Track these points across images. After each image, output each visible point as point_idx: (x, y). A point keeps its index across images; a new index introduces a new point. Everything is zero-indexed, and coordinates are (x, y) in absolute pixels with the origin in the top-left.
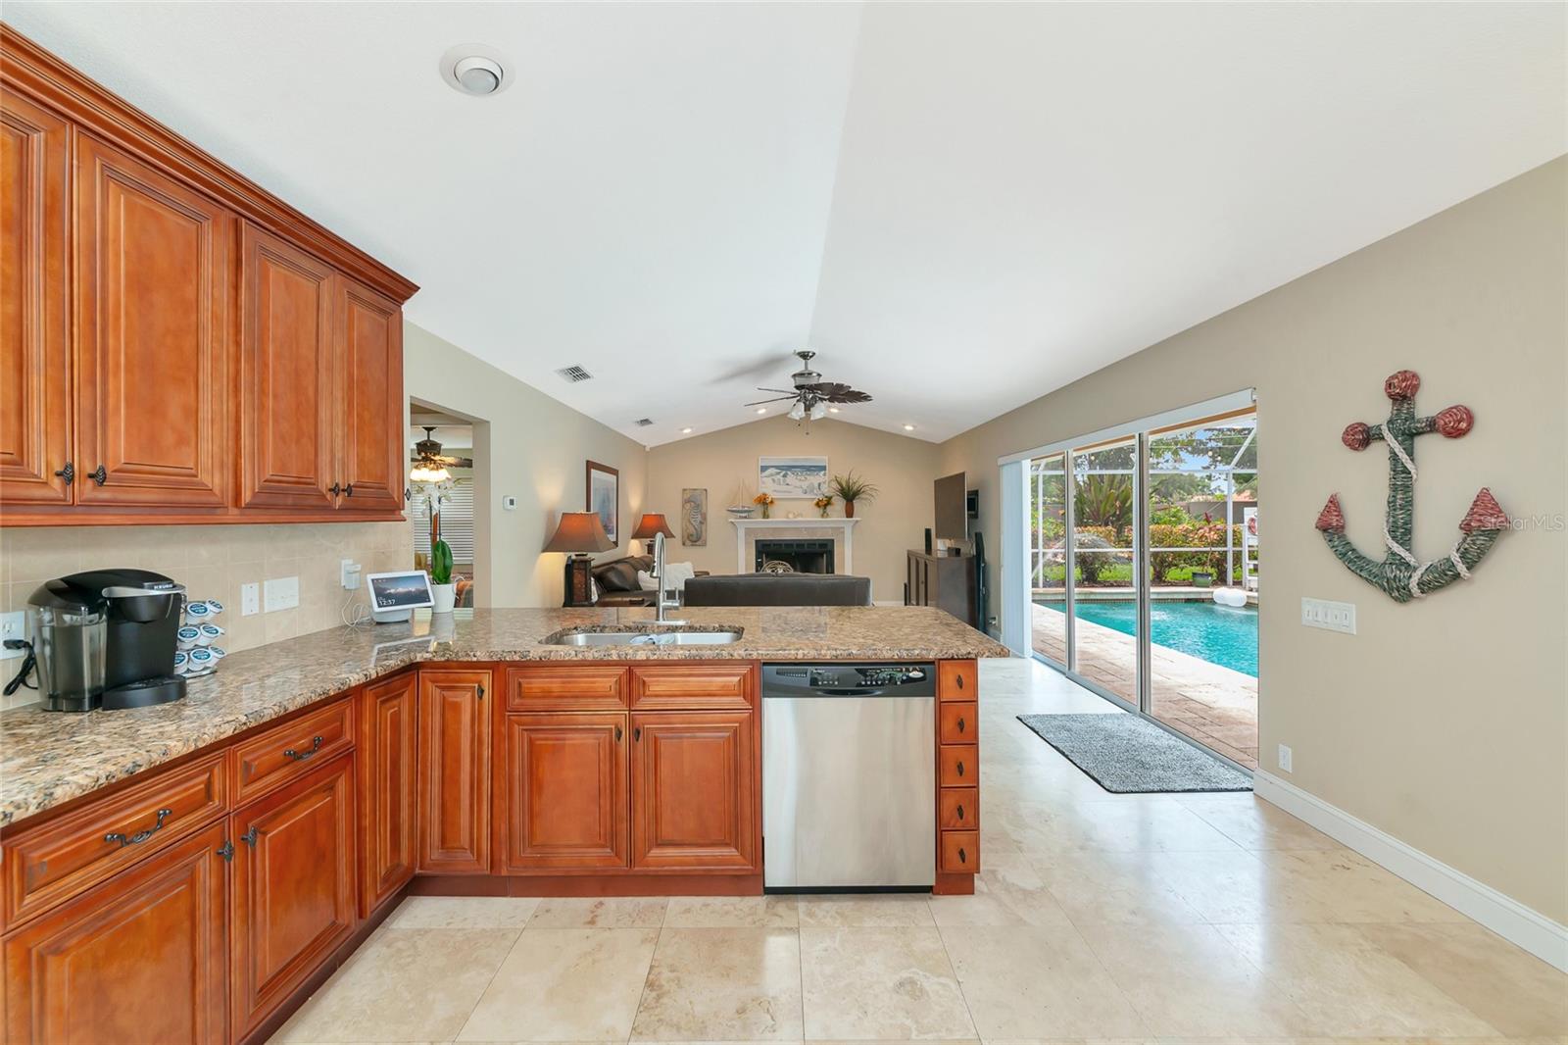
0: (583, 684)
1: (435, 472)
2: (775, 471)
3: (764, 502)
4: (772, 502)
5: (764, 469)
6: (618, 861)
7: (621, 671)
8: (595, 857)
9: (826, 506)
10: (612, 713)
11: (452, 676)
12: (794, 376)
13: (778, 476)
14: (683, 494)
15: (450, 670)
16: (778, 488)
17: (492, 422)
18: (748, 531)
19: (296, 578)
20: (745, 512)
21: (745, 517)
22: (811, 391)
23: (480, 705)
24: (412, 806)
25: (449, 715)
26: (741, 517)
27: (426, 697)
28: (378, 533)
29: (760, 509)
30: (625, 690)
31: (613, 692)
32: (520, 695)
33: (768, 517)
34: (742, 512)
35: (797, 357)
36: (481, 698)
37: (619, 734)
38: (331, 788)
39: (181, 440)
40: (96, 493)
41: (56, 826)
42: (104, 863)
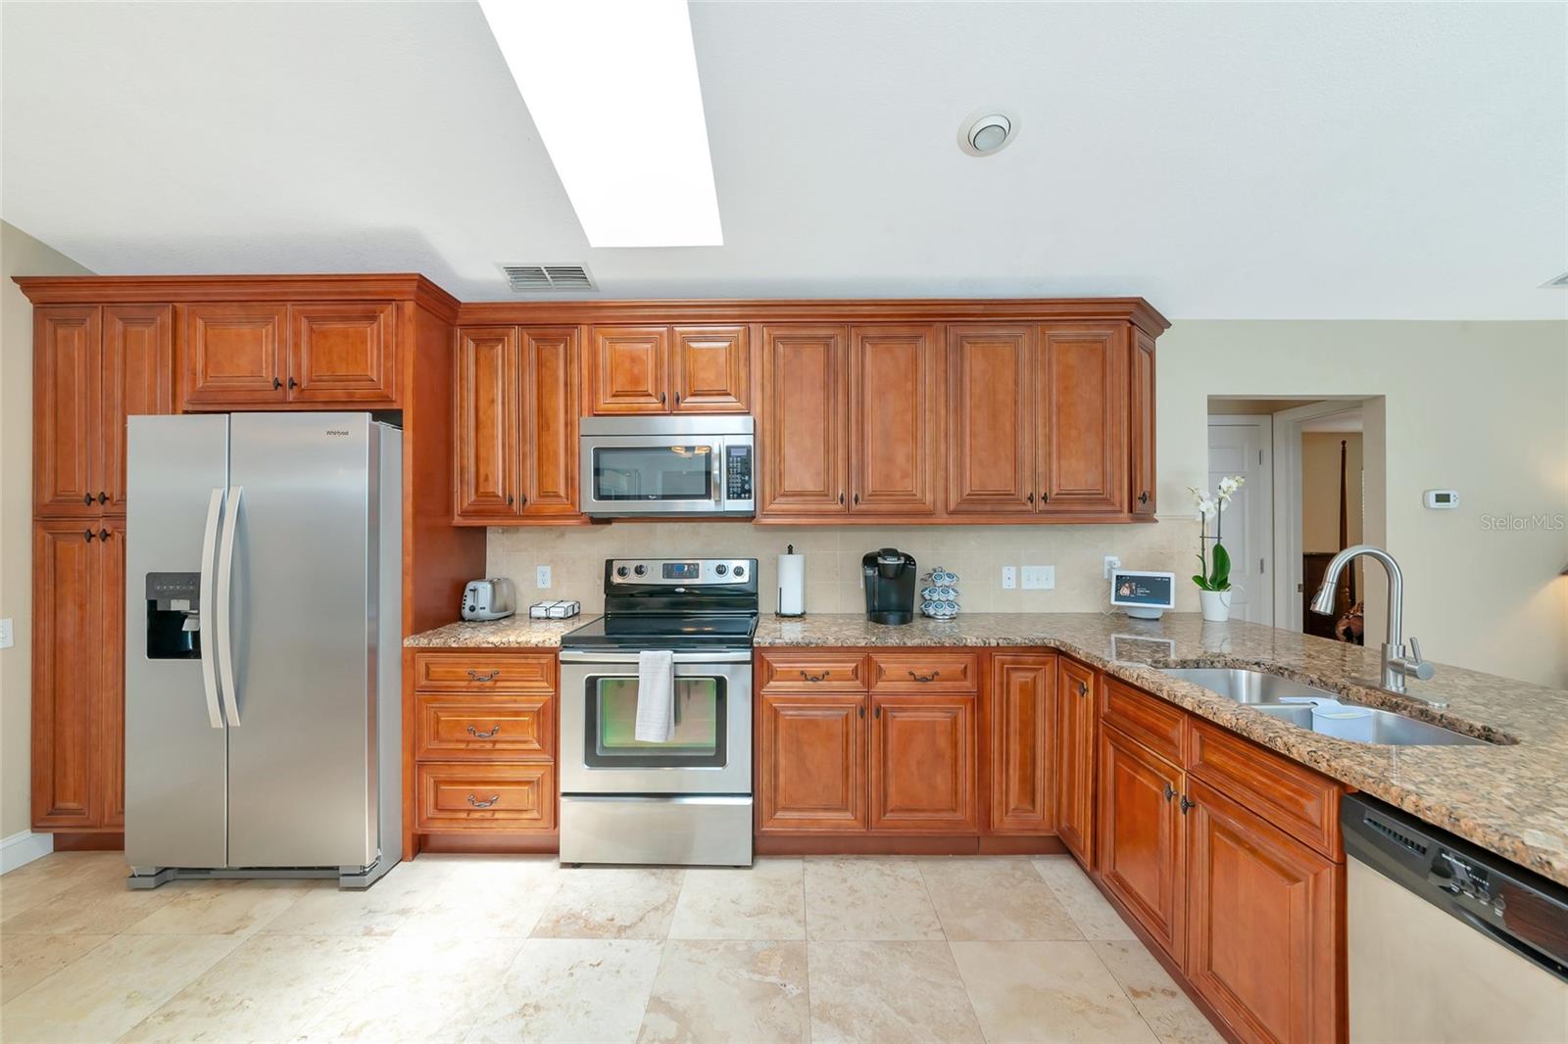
15: (1072, 659)
17: (1387, 397)
19: (1052, 568)
23: (1086, 702)
25: (1072, 703)
32: (1109, 705)
36: (1086, 694)
39: (905, 475)
40: (858, 507)
41: (779, 656)
42: (801, 683)
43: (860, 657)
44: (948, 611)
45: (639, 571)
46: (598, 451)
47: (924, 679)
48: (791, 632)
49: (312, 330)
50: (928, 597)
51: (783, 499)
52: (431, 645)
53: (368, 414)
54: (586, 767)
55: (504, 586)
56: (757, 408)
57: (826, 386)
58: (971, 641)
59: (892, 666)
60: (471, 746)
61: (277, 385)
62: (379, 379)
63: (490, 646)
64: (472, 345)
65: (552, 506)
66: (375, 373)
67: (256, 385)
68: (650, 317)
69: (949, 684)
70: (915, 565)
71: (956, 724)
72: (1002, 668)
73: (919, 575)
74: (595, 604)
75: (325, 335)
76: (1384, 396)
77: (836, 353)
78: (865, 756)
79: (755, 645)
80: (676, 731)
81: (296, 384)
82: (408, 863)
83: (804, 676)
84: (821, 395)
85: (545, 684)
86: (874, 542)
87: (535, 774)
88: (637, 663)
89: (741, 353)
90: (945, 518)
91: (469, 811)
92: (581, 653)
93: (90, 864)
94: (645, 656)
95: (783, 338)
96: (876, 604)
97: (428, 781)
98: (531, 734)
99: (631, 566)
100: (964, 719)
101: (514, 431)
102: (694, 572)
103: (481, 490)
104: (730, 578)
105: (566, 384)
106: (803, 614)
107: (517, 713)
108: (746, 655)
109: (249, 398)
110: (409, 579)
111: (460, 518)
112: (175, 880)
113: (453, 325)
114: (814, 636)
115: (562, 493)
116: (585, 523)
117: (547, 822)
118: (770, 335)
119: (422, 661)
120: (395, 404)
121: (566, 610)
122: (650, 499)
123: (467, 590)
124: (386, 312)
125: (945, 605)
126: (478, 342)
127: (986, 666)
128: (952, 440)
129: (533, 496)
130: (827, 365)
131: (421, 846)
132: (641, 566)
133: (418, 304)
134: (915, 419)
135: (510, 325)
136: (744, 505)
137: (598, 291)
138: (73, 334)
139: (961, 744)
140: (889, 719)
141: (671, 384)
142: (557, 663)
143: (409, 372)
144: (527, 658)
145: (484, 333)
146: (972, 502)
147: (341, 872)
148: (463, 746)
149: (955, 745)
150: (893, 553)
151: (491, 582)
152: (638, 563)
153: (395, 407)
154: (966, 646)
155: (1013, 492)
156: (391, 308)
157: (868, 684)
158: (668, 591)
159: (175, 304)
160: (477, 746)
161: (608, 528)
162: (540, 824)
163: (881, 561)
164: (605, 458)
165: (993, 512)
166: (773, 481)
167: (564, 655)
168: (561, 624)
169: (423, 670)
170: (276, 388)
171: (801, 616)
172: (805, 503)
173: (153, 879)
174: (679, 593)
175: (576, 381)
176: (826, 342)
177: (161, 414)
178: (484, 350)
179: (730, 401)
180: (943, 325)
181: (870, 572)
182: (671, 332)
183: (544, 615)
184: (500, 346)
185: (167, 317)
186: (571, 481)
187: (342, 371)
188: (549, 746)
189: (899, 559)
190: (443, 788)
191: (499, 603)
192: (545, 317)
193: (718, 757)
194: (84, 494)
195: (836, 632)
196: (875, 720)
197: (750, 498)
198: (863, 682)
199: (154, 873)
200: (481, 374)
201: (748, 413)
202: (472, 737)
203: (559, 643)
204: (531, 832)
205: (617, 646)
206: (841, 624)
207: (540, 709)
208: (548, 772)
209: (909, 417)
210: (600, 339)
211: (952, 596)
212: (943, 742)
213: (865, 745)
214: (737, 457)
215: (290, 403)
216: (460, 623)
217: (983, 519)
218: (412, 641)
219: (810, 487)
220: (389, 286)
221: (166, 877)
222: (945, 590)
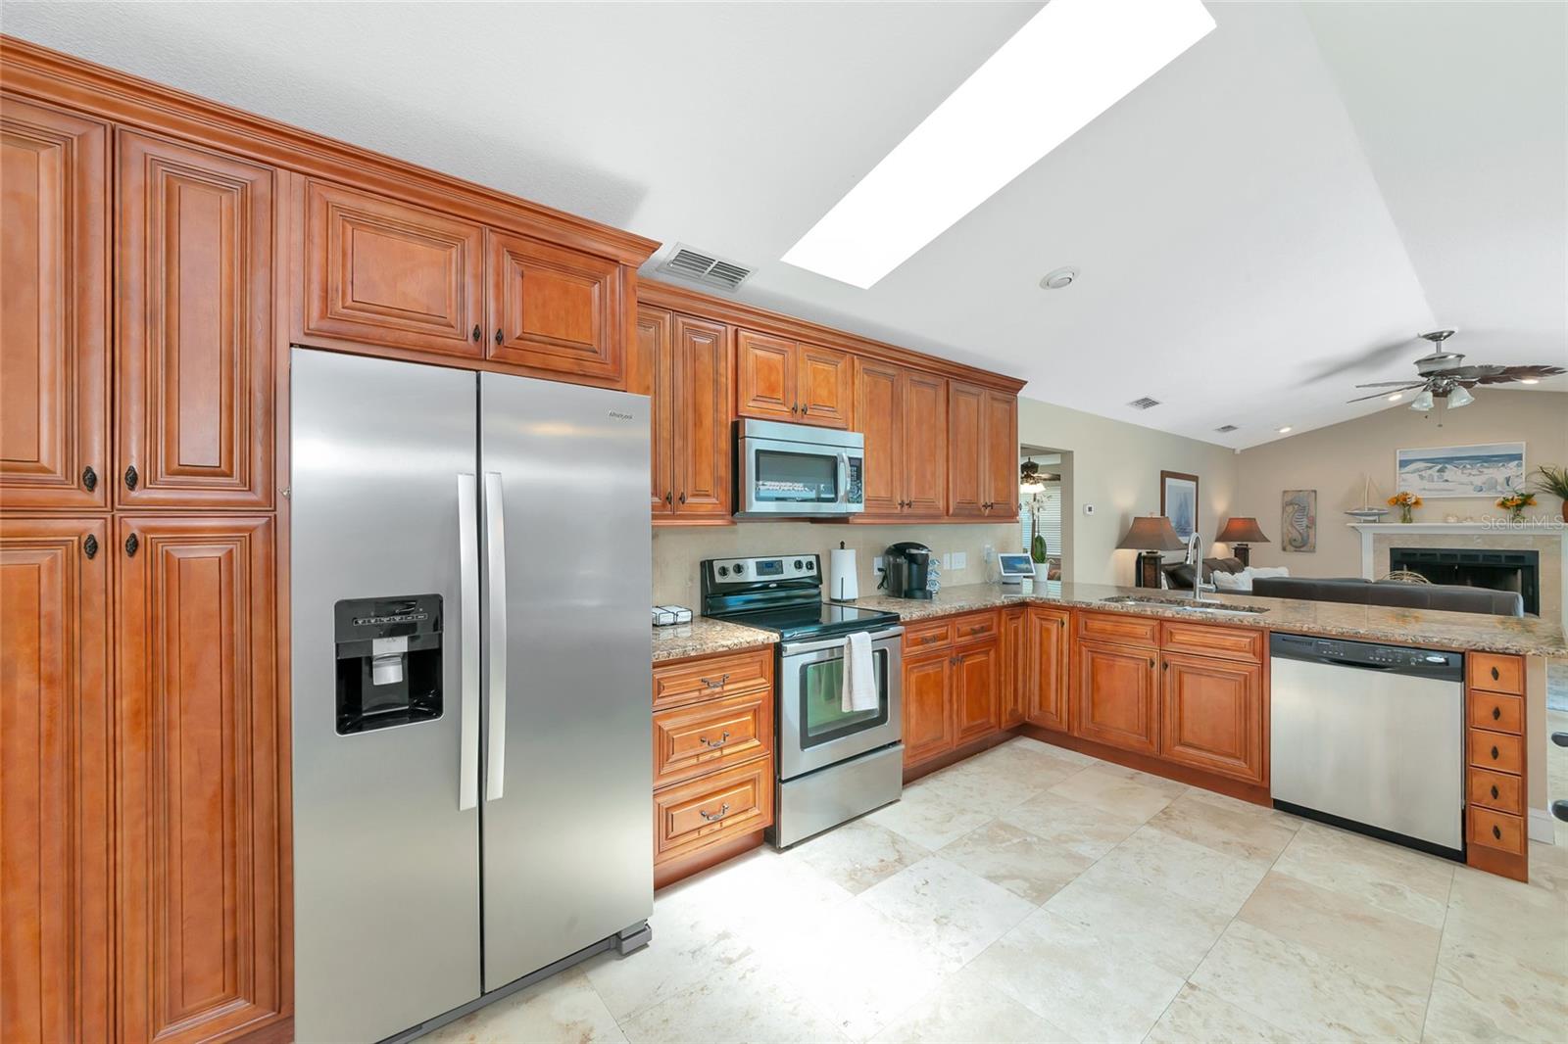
0: (1127, 628)
1: (1034, 486)
2: (1422, 465)
3: (1405, 506)
4: (1417, 503)
5: (1404, 464)
6: (1150, 746)
7: (1155, 623)
8: (1135, 741)
9: (1519, 507)
10: (1148, 650)
11: (1046, 613)
12: (1418, 363)
13: (1429, 472)
14: (1283, 495)
15: (1045, 608)
16: (1426, 484)
17: (1075, 454)
18: (1378, 538)
19: (966, 553)
20: (1374, 515)
21: (1374, 521)
22: (1440, 378)
23: (1062, 631)
24: (1024, 682)
25: (1044, 635)
26: (1366, 521)
27: (1031, 622)
28: (1002, 529)
29: (1399, 511)
30: (1157, 635)
31: (1148, 636)
32: (1086, 629)
33: (1411, 521)
34: (1370, 515)
35: (1424, 339)
36: (1062, 626)
37: (1152, 664)
38: (987, 653)
39: (930, 487)
40: (907, 511)
41: (912, 628)
42: (922, 647)
45: (739, 569)
46: (758, 453)
47: (976, 633)
54: (801, 750)
56: (852, 425)
57: (891, 414)
59: (963, 625)
60: (702, 759)
61: (475, 334)
62: (605, 352)
65: (705, 506)
66: (598, 342)
69: (986, 633)
72: (1007, 619)
75: (536, 282)
76: (1072, 452)
77: (897, 389)
79: (902, 621)
83: (923, 641)
84: (888, 420)
87: (756, 771)
90: (946, 519)
92: (798, 644)
95: (868, 370)
98: (752, 732)
99: (730, 565)
100: (993, 656)
102: (779, 568)
104: (803, 572)
105: (715, 381)
107: (740, 714)
117: (766, 814)
118: (860, 366)
124: (613, 275)
127: (1001, 619)
129: (687, 495)
132: (739, 565)
135: (664, 308)
140: (963, 664)
141: (798, 396)
142: (776, 658)
146: (960, 507)
148: (694, 762)
152: (736, 562)
155: (976, 501)
156: (618, 272)
160: (707, 758)
162: (760, 818)
164: (762, 459)
165: (968, 515)
171: (854, 600)
172: (880, 506)
176: (891, 379)
179: (837, 418)
183: (672, 621)
184: (653, 329)
186: (720, 480)
188: (766, 741)
193: (882, 716)
198: (951, 640)
202: (703, 749)
203: (779, 638)
207: (759, 705)
208: (767, 765)
209: (932, 444)
211: (935, 576)
214: (854, 466)
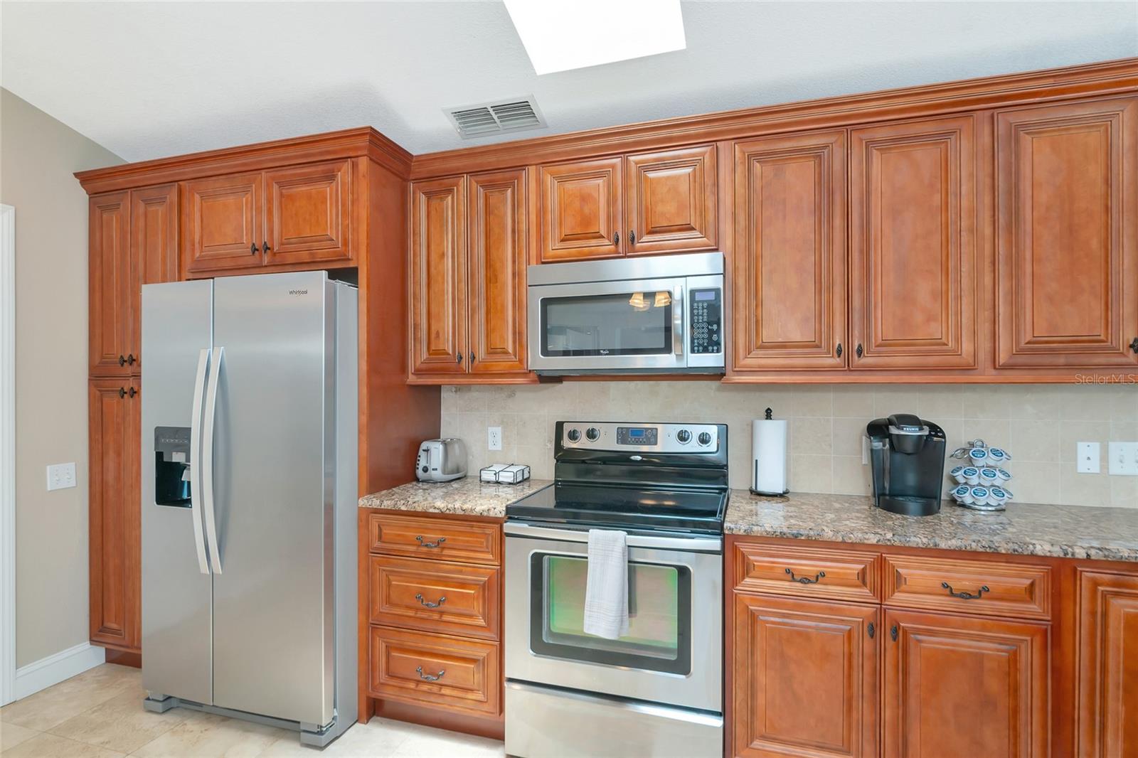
39: (930, 319)
40: (864, 361)
41: (757, 548)
42: (786, 584)
43: (869, 557)
44: (994, 500)
45: (591, 435)
46: (546, 302)
47: (966, 596)
48: (771, 518)
49: (282, 195)
50: (962, 480)
51: (761, 352)
52: (383, 507)
53: (324, 272)
54: (531, 652)
55: (456, 446)
56: (727, 242)
57: (818, 208)
58: (1042, 548)
59: (915, 573)
60: (420, 614)
61: (255, 250)
62: (337, 238)
63: (437, 511)
64: (423, 198)
65: (501, 364)
66: (334, 231)
67: (239, 251)
68: (602, 148)
69: (1004, 606)
70: (944, 437)
71: (1015, 661)
72: (1094, 592)
73: (949, 450)
74: (545, 469)
75: (291, 198)
77: (830, 167)
78: (877, 688)
79: (726, 532)
80: (630, 625)
81: (269, 249)
82: (363, 725)
83: (790, 575)
84: (809, 221)
85: (490, 557)
86: (884, 406)
87: (481, 653)
88: (587, 543)
89: (707, 181)
90: (991, 375)
91: (418, 682)
92: (526, 525)
93: (125, 680)
94: (596, 536)
95: (761, 155)
96: (887, 485)
97: (381, 646)
98: (477, 607)
99: (582, 429)
100: (1030, 656)
101: (463, 285)
102: (652, 437)
103: (433, 347)
104: (693, 446)
105: (513, 231)
106: (786, 492)
107: (463, 585)
108: (715, 544)
109: (233, 264)
110: (364, 438)
111: (414, 377)
112: (178, 707)
113: (406, 180)
114: (805, 525)
115: (510, 350)
116: (534, 382)
117: (491, 706)
118: (744, 153)
119: (375, 521)
120: (351, 262)
121: (515, 475)
122: (601, 354)
123: (421, 451)
124: (342, 171)
125: (990, 492)
126: (429, 195)
127: (1066, 585)
128: (1002, 269)
129: (481, 354)
130: (819, 183)
131: (374, 709)
132: (593, 430)
133: (371, 159)
134: (945, 243)
135: (457, 174)
136: (710, 360)
137: (547, 127)
138: (112, 217)
139: (1023, 691)
140: (912, 645)
141: (626, 221)
142: (503, 535)
143: (363, 228)
144: (472, 526)
145: (434, 186)
146: (1034, 352)
147: (302, 727)
148: (411, 613)
149: (1014, 690)
150: (912, 420)
151: (445, 444)
152: (590, 426)
153: (352, 265)
154: (1033, 555)
155: (1102, 337)
156: (347, 166)
157: (880, 593)
158: (623, 458)
159: (181, 183)
160: (424, 615)
161: (558, 386)
162: (486, 707)
163: (893, 430)
164: (553, 309)
165: (1070, 367)
166: (748, 331)
167: (510, 527)
168: (510, 490)
169: (376, 531)
170: (253, 253)
171: (782, 496)
172: (789, 356)
173: (160, 704)
174: (636, 461)
175: (524, 227)
176: (816, 154)
177: (170, 282)
178: (435, 202)
179: (694, 237)
180: (988, 113)
181: (878, 445)
182: (626, 163)
184: (450, 198)
185: (173, 196)
186: (519, 336)
187: (307, 233)
188: (494, 625)
189: (921, 429)
190: (393, 654)
191: (451, 465)
192: (492, 160)
193: (680, 663)
194: (119, 357)
195: (833, 521)
196: (890, 643)
197: (718, 351)
198: (873, 591)
199: (162, 699)
200: (432, 229)
201: (716, 250)
202: (419, 605)
203: (503, 513)
204: (477, 714)
205: (564, 521)
206: (837, 510)
207: (485, 582)
208: (494, 652)
209: (936, 241)
210: (548, 178)
211: (999, 480)
212: (994, 685)
213: (877, 673)
214: (703, 302)
215: (266, 266)
216: (414, 483)
217: (1052, 376)
218: (366, 501)
219: (796, 336)
220: (347, 143)
221: (170, 704)
222: (990, 471)
